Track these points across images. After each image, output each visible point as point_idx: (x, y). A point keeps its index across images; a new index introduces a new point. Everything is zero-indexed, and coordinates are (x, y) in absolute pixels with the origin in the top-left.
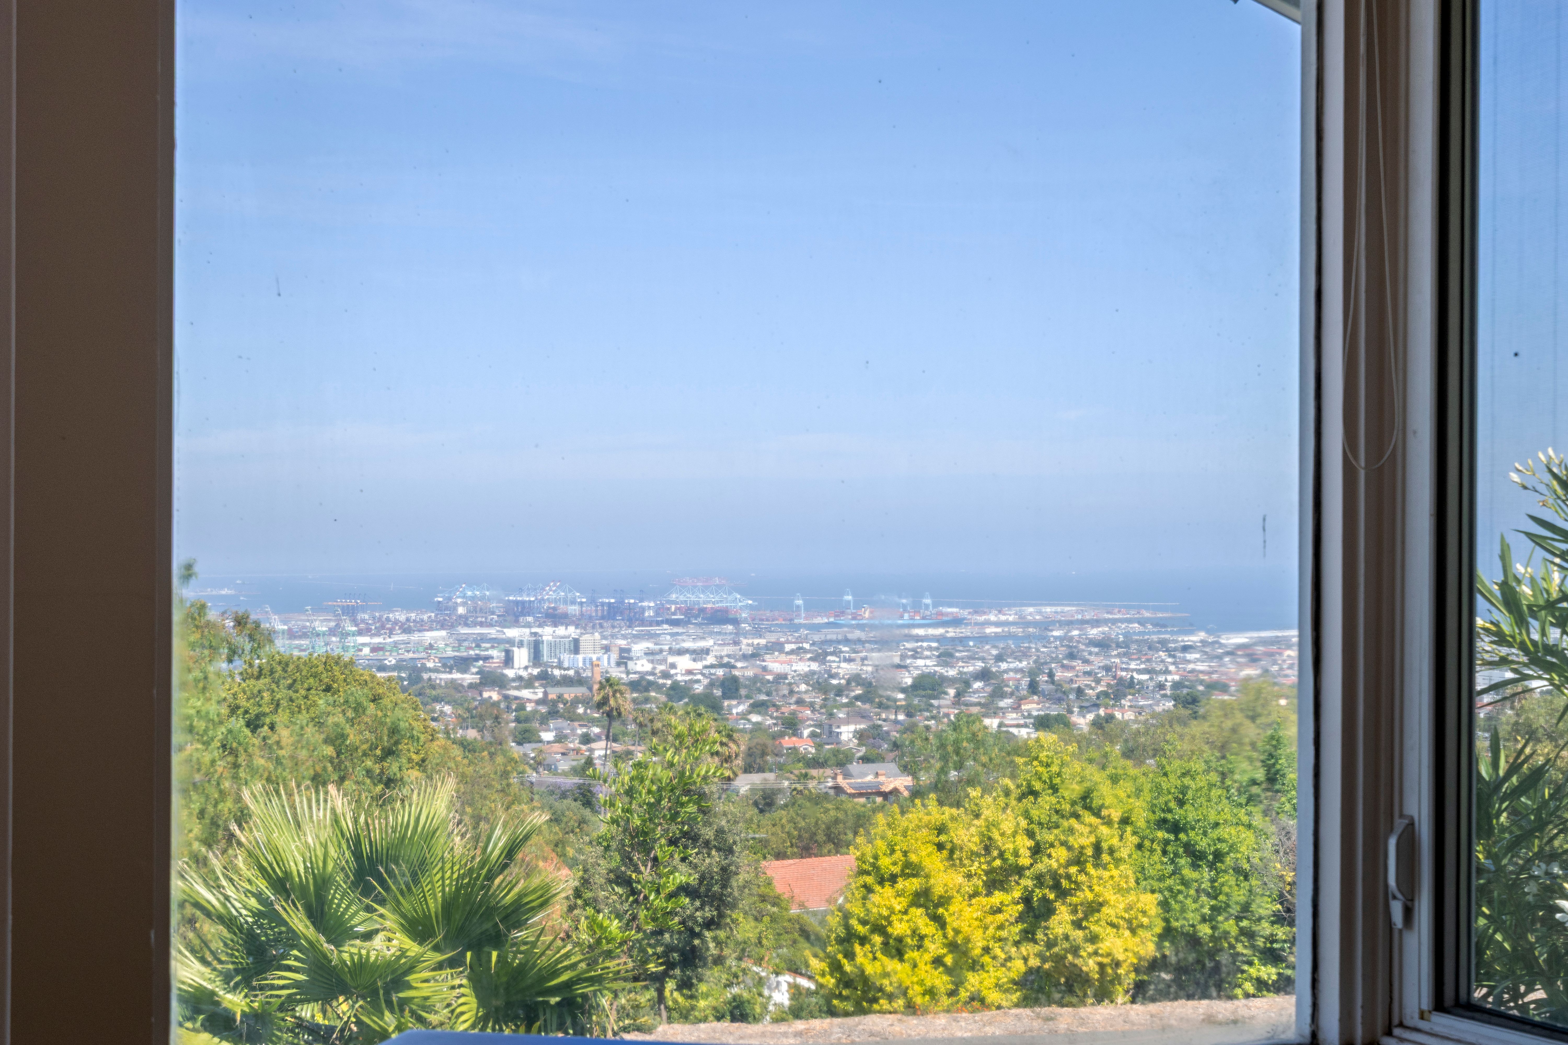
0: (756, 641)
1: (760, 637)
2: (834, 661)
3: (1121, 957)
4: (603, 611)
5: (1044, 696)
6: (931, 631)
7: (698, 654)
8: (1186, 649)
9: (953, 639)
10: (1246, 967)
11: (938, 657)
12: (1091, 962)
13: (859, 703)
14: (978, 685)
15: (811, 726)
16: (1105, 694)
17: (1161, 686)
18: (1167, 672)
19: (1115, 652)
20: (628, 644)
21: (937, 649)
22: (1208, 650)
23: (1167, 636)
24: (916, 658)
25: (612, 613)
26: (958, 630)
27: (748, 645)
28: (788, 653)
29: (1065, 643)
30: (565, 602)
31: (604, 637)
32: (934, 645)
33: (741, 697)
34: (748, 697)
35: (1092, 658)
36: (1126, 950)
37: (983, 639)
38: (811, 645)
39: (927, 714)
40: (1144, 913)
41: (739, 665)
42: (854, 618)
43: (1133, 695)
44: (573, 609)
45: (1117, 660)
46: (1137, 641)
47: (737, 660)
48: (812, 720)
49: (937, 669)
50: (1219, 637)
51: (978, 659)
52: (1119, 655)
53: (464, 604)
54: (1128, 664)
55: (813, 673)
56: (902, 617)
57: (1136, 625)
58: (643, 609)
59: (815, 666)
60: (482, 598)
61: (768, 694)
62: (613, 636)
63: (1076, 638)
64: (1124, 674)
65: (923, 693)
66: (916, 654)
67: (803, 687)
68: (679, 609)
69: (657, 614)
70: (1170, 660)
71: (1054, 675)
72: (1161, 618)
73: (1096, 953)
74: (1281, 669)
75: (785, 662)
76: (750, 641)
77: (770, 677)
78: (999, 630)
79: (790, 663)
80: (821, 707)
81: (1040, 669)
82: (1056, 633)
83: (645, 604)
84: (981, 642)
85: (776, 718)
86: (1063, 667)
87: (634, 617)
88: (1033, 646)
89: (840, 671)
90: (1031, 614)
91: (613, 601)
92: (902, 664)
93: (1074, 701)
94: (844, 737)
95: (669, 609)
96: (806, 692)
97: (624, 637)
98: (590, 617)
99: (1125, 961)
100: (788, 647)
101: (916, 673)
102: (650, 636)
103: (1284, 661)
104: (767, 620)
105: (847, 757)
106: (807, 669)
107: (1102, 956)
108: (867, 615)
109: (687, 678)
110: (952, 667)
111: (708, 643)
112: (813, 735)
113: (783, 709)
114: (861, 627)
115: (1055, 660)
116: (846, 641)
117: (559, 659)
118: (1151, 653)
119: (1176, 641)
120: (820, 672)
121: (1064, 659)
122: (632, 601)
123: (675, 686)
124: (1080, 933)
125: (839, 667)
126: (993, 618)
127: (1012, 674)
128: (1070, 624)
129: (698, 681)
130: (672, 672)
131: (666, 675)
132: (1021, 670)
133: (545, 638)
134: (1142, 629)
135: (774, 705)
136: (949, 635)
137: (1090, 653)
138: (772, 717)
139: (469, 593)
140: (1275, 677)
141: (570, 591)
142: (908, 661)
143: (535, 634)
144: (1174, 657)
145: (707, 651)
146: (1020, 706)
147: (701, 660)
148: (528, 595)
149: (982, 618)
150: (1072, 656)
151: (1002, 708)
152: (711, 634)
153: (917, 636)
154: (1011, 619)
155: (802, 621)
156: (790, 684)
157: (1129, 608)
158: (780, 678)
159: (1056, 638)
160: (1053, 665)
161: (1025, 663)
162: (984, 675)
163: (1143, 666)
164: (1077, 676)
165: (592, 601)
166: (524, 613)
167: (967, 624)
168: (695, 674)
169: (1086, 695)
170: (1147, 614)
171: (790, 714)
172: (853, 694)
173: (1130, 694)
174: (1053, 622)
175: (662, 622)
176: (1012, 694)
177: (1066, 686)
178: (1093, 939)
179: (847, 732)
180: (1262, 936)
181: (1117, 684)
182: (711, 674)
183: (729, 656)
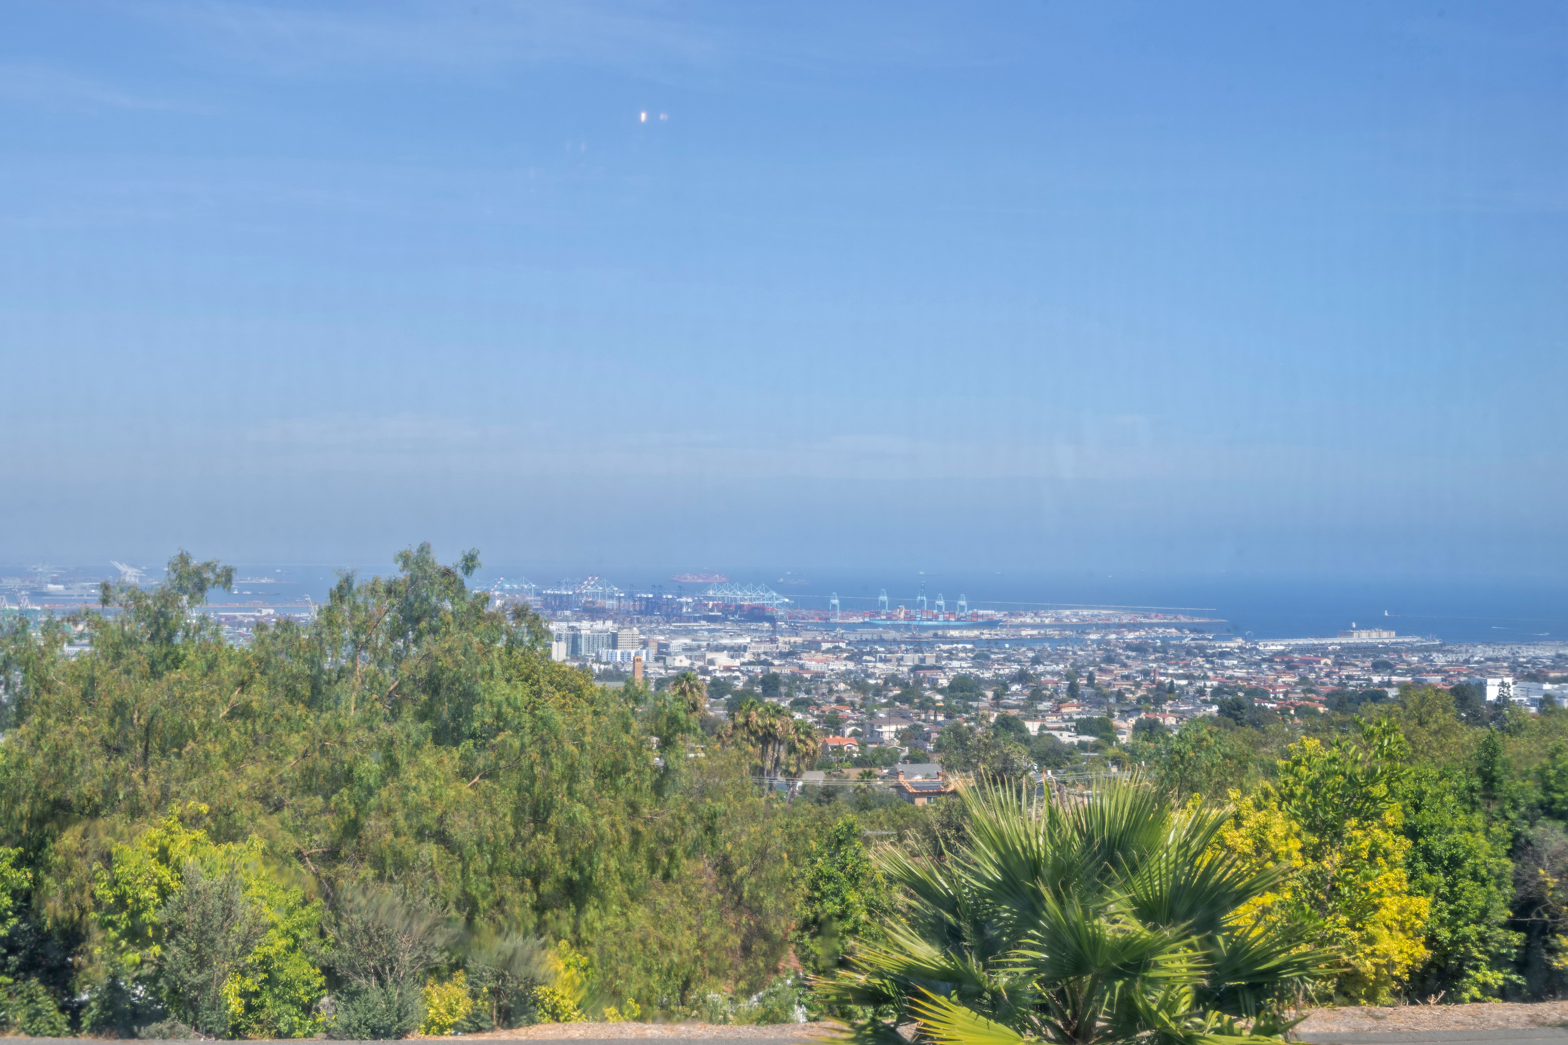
0: (793, 640)
1: (797, 635)
2: (870, 662)
3: (1397, 959)
4: (641, 606)
5: (1084, 699)
6: (966, 633)
7: (736, 651)
8: (1223, 655)
9: (988, 641)
10: (1471, 972)
11: (973, 659)
12: (1368, 963)
13: (898, 704)
14: (1015, 687)
15: (851, 725)
16: (1145, 698)
17: (1201, 692)
18: (1206, 678)
19: (1152, 657)
20: (666, 639)
21: (972, 651)
22: (1246, 657)
23: (1205, 642)
24: (951, 660)
25: (649, 609)
26: (993, 632)
27: (785, 643)
28: (824, 652)
29: (1103, 646)
30: (603, 596)
31: (642, 632)
32: (969, 646)
33: (781, 695)
34: (788, 695)
35: (1129, 662)
36: (1401, 952)
37: (1020, 642)
38: (848, 644)
39: (965, 716)
40: (1418, 916)
41: (776, 662)
42: (889, 619)
43: (1174, 700)
44: (610, 604)
45: (1155, 665)
46: (1174, 646)
47: (774, 658)
48: (853, 718)
49: (972, 670)
50: (1257, 643)
51: (1014, 661)
52: (1156, 660)
53: (501, 597)
54: (1166, 669)
55: (850, 672)
56: (936, 617)
57: (1174, 630)
58: (681, 605)
59: (851, 666)
60: (520, 591)
61: (808, 692)
62: (651, 631)
63: (1114, 642)
64: (1162, 678)
65: (961, 694)
66: (951, 655)
67: (842, 686)
68: (717, 605)
69: (695, 610)
70: (1207, 666)
71: (1094, 679)
72: (1198, 624)
73: (1373, 954)
74: (1318, 677)
75: (821, 661)
76: (787, 639)
77: (808, 676)
78: (1035, 632)
79: (826, 662)
80: (861, 707)
81: (1077, 672)
82: (1093, 637)
83: (684, 600)
84: (1017, 645)
85: (818, 716)
86: (1101, 670)
87: (672, 613)
88: (1069, 648)
89: (876, 671)
90: (1067, 617)
91: (651, 596)
92: (938, 665)
93: (1114, 705)
94: (886, 737)
95: (706, 605)
96: (845, 691)
97: (662, 632)
98: (628, 612)
99: (1400, 963)
100: (825, 646)
101: (952, 674)
102: (687, 632)
103: (1321, 669)
104: (803, 618)
105: (892, 757)
106: (843, 668)
107: (1378, 957)
108: (902, 615)
109: (726, 675)
110: (988, 669)
111: (745, 640)
112: (855, 734)
113: (824, 708)
114: (896, 628)
115: (1093, 663)
116: (881, 641)
117: (597, 653)
118: (1189, 658)
119: (1214, 647)
120: (857, 672)
121: (1101, 662)
122: (670, 596)
123: (715, 682)
124: (1356, 934)
125: (875, 667)
126: (1028, 620)
127: (1049, 677)
128: (1107, 627)
129: (737, 678)
130: (711, 668)
131: (704, 671)
132: (1058, 673)
133: (583, 632)
134: (1179, 634)
135: (815, 704)
136: (983, 637)
137: (1128, 657)
138: (813, 716)
139: (507, 586)
140: (1313, 685)
141: (608, 586)
142: (944, 663)
143: (573, 628)
144: (1212, 662)
145: (745, 648)
146: (1059, 709)
147: (738, 657)
148: (566, 589)
149: (1020, 620)
150: (1109, 660)
151: (1041, 711)
152: (748, 630)
153: (952, 637)
154: (1047, 621)
155: (838, 620)
156: (828, 683)
157: (1165, 613)
158: (818, 676)
159: (1093, 641)
160: (1091, 669)
161: (1061, 666)
162: (1022, 677)
163: (1181, 671)
164: (1115, 680)
165: (631, 596)
166: (562, 608)
167: (1002, 627)
168: (734, 671)
169: (1126, 699)
170: (1183, 619)
171: (831, 712)
172: (891, 694)
173: (1171, 699)
174: (1090, 626)
175: (700, 618)
176: (1050, 697)
177: (1106, 690)
178: (1371, 940)
179: (888, 731)
180: (1496, 942)
181: (1158, 689)
182: (749, 671)
183: (765, 653)
